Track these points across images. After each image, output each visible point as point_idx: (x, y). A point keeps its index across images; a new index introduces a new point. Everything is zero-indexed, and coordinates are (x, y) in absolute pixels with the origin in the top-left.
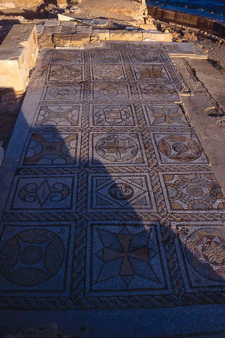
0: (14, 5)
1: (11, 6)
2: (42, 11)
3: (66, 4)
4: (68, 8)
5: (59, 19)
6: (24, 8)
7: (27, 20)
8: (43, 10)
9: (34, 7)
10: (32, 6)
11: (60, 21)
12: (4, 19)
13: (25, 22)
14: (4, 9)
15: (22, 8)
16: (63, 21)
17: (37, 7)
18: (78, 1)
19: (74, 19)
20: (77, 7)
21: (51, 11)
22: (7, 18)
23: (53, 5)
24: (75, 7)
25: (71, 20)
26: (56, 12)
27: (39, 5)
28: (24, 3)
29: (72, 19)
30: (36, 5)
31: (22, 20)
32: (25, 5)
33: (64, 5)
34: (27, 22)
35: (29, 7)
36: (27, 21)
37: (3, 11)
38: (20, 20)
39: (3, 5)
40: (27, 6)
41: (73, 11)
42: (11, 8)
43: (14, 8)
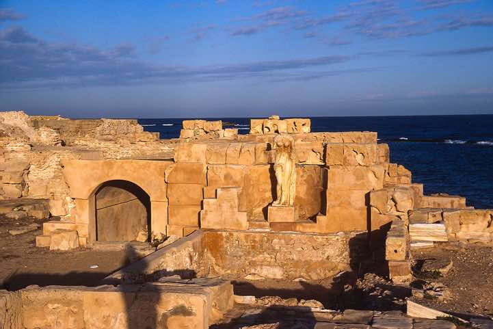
0: (282, 273)
1: (275, 275)
2: (348, 288)
3: (410, 276)
4: (418, 285)
5: (408, 313)
6: (304, 280)
7: (328, 311)
8: (350, 287)
9: (326, 279)
10: (322, 275)
11: (410, 317)
12: (277, 304)
13: (326, 316)
14: (258, 280)
15: (297, 280)
16: (420, 319)
17: (334, 279)
18: (440, 270)
19: (448, 315)
20: (441, 285)
21: (373, 290)
22: (284, 302)
23: (377, 278)
24: (435, 285)
25: (438, 318)
26: (386, 294)
27: (339, 275)
28: (304, 269)
29: (441, 314)
30: (331, 273)
31: (318, 309)
32: (307, 272)
33: (404, 278)
34: (331, 316)
35: (315, 277)
36: (331, 313)
37: (255, 285)
38: (313, 310)
39: (256, 272)
40: (310, 276)
41: (432, 293)
42: (274, 279)
43: (282, 279)
